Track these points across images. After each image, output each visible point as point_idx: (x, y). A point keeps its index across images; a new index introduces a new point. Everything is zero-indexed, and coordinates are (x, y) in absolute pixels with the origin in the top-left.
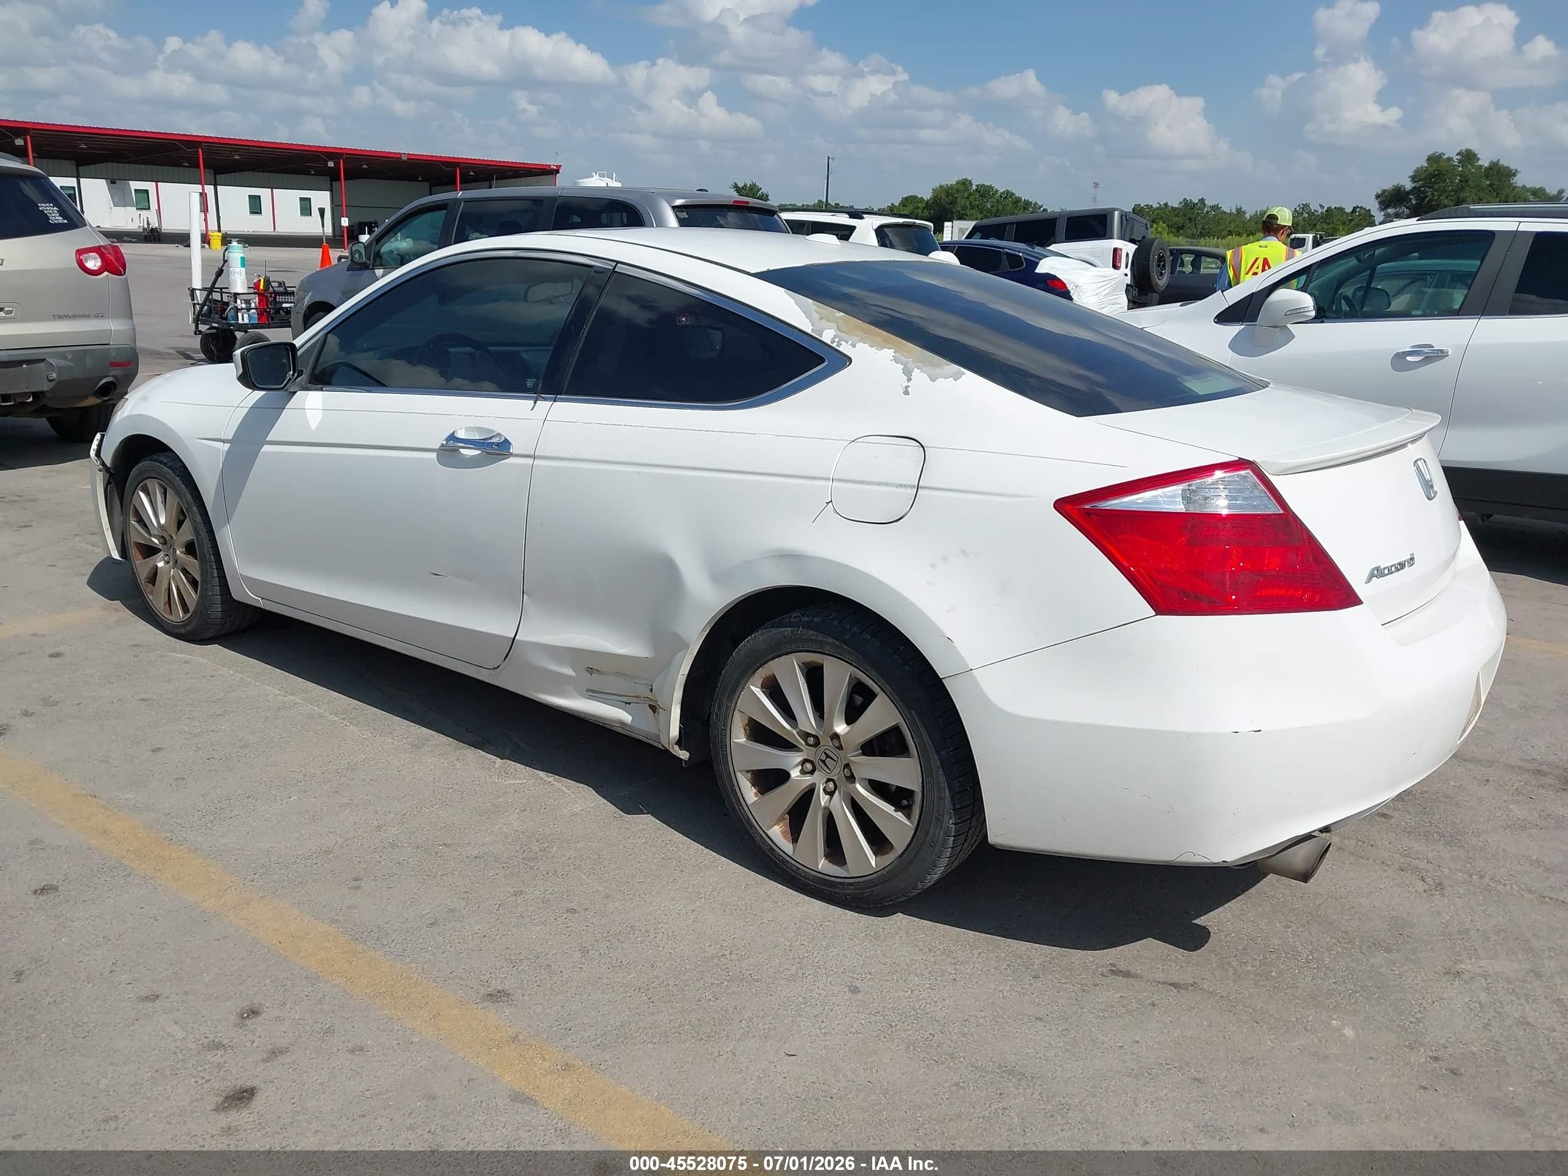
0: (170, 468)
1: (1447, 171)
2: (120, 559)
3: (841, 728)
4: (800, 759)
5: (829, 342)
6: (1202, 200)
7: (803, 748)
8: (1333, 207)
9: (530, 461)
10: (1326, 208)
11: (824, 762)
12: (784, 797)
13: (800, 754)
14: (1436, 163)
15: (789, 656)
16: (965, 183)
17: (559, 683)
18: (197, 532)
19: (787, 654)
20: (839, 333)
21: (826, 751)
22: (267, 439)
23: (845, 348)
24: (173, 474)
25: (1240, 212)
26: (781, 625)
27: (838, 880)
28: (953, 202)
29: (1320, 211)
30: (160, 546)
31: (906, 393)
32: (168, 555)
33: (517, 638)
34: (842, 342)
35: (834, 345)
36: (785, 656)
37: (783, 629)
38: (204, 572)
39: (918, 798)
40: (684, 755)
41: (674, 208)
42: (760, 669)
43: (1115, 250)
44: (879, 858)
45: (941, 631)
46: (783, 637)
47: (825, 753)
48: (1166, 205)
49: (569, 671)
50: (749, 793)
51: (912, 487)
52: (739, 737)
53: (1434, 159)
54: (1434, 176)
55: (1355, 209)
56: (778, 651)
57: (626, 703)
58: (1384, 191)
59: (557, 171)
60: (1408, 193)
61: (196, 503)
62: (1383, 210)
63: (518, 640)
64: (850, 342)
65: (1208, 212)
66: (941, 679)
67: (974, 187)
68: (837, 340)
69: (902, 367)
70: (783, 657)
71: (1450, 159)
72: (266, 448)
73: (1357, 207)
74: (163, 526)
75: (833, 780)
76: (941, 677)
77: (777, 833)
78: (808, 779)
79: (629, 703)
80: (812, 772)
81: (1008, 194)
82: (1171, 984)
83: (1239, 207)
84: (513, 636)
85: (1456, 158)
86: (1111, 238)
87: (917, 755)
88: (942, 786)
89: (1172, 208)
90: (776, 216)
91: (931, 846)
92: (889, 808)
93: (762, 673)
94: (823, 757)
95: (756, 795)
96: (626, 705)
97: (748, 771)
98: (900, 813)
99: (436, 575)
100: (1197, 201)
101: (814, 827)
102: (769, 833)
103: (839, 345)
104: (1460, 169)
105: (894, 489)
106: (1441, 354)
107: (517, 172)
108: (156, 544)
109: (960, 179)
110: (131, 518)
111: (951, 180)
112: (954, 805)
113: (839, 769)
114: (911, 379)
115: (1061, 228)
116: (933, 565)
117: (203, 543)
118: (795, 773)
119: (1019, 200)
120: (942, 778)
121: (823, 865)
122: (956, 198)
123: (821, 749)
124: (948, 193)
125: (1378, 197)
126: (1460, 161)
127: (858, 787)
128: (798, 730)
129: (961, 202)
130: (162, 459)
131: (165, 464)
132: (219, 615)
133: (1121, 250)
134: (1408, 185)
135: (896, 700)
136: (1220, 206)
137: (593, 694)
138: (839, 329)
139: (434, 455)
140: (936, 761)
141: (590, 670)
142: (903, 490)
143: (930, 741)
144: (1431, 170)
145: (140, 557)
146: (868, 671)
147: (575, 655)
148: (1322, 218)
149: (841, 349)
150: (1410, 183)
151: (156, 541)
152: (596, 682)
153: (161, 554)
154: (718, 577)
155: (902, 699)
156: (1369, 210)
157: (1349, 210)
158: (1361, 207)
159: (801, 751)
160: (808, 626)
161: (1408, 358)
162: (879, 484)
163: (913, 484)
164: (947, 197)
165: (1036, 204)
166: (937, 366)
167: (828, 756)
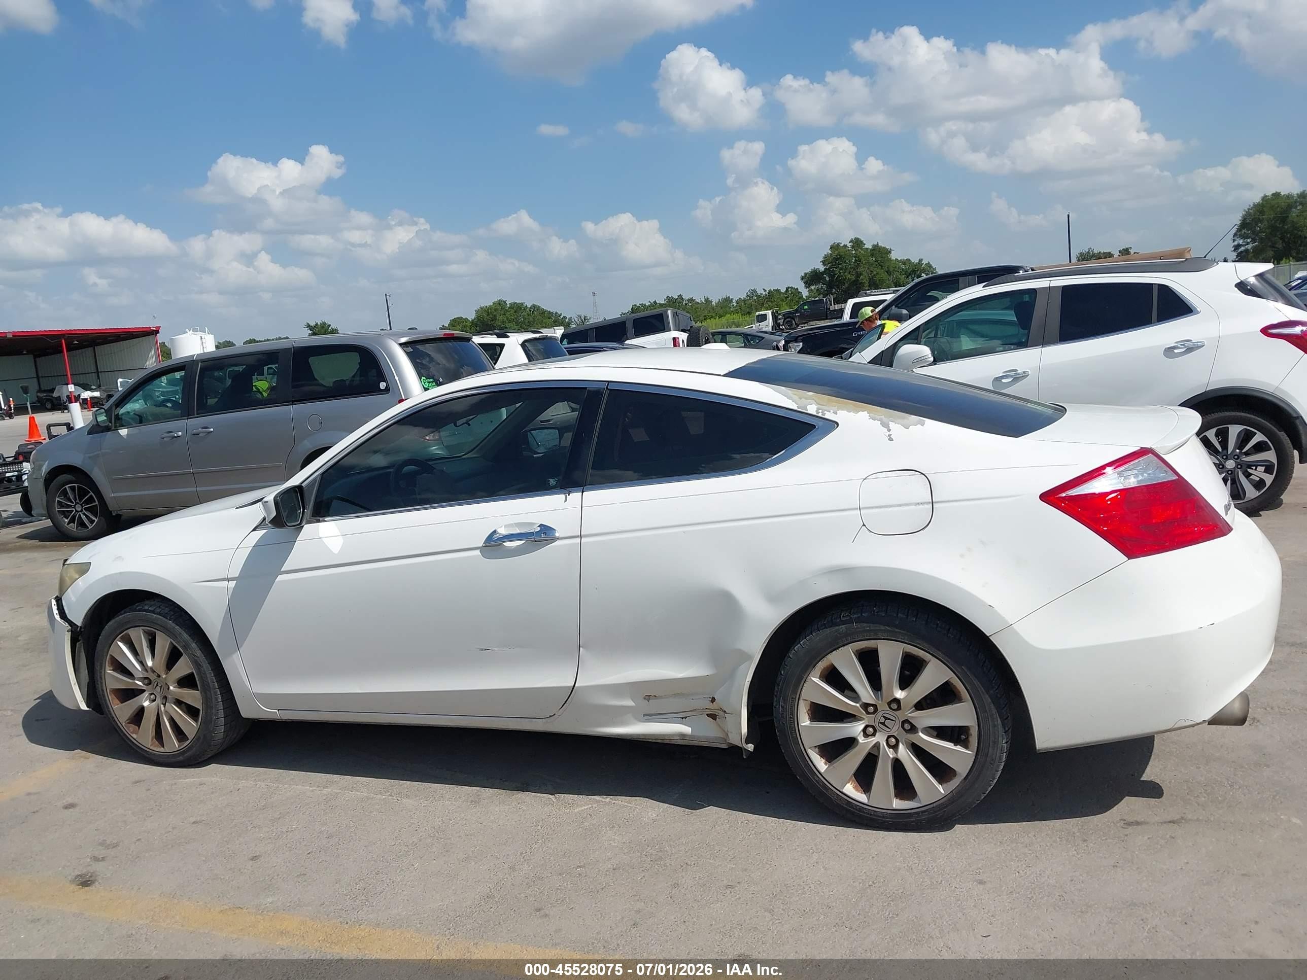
0: (159, 614)
1: (845, 254)
2: (88, 709)
3: (899, 694)
4: (862, 727)
5: (815, 413)
6: (680, 296)
7: (864, 717)
8: (772, 290)
9: (578, 540)
10: (767, 291)
11: (883, 724)
12: (853, 760)
13: (863, 721)
14: (837, 250)
15: (846, 647)
16: (501, 304)
17: (618, 715)
18: (197, 664)
19: (844, 646)
20: (820, 406)
21: (884, 715)
22: (282, 570)
23: (828, 416)
24: (164, 619)
25: (708, 301)
26: (833, 624)
27: (913, 811)
28: (494, 318)
29: (764, 293)
30: (144, 687)
31: (891, 439)
32: (153, 694)
33: (576, 685)
34: (825, 412)
35: (820, 415)
36: (842, 648)
37: (837, 628)
38: (207, 700)
39: (974, 732)
40: (750, 747)
41: (401, 345)
42: (820, 662)
43: (674, 339)
44: (945, 785)
45: (982, 601)
46: (839, 633)
47: (884, 717)
48: (655, 302)
49: (630, 703)
50: (821, 764)
51: (928, 503)
52: (805, 721)
53: (835, 247)
54: (837, 259)
55: (787, 289)
56: (835, 645)
57: (683, 718)
58: (806, 274)
59: (157, 332)
60: (822, 273)
61: (194, 640)
62: (807, 287)
63: (578, 687)
64: (832, 411)
65: (686, 304)
66: (988, 637)
67: (508, 305)
68: (820, 411)
69: (879, 422)
70: (840, 649)
71: (845, 246)
72: (280, 578)
73: (789, 288)
74: (151, 668)
75: (893, 736)
76: (988, 635)
77: (851, 790)
78: (873, 740)
79: (686, 718)
80: (874, 735)
81: (535, 308)
82: (1170, 822)
83: (706, 298)
84: (573, 685)
85: (849, 245)
86: (669, 330)
87: (970, 698)
88: (995, 716)
89: (660, 304)
90: (471, 342)
91: (991, 763)
92: (950, 745)
93: (821, 665)
94: (883, 720)
95: (826, 764)
96: (683, 719)
97: (816, 747)
98: (958, 746)
99: (486, 649)
100: (677, 297)
101: (883, 776)
102: (845, 791)
103: (824, 414)
104: (854, 252)
105: (913, 507)
106: (1025, 375)
107: (119, 336)
108: (141, 686)
109: (496, 300)
110: (107, 666)
111: (488, 302)
112: (1005, 729)
113: (898, 726)
114: (890, 430)
115: (630, 327)
116: (962, 556)
117: (205, 674)
118: (861, 739)
119: (544, 312)
120: (994, 711)
121: (897, 804)
122: (495, 316)
123: (880, 714)
124: (488, 313)
125: (802, 278)
126: (853, 247)
127: (921, 734)
128: (861, 703)
129: (500, 318)
130: (146, 607)
131: (153, 612)
132: (221, 736)
133: (678, 338)
134: (822, 268)
135: (948, 661)
136: (694, 298)
137: (650, 717)
138: (818, 404)
139: (478, 552)
140: (987, 699)
141: (648, 698)
142: (921, 506)
143: (980, 685)
144: (834, 255)
145: (118, 702)
146: (919, 644)
147: (633, 688)
148: (767, 298)
149: (826, 417)
150: (822, 266)
151: (140, 683)
152: (653, 706)
153: (146, 694)
154: (773, 598)
155: (950, 659)
156: (797, 289)
157: (783, 290)
158: (792, 288)
159: (863, 719)
160: (858, 621)
161: (1003, 381)
162: (900, 505)
163: (928, 501)
164: (488, 315)
165: (556, 313)
166: (904, 418)
167: (886, 718)
